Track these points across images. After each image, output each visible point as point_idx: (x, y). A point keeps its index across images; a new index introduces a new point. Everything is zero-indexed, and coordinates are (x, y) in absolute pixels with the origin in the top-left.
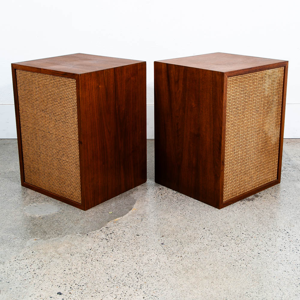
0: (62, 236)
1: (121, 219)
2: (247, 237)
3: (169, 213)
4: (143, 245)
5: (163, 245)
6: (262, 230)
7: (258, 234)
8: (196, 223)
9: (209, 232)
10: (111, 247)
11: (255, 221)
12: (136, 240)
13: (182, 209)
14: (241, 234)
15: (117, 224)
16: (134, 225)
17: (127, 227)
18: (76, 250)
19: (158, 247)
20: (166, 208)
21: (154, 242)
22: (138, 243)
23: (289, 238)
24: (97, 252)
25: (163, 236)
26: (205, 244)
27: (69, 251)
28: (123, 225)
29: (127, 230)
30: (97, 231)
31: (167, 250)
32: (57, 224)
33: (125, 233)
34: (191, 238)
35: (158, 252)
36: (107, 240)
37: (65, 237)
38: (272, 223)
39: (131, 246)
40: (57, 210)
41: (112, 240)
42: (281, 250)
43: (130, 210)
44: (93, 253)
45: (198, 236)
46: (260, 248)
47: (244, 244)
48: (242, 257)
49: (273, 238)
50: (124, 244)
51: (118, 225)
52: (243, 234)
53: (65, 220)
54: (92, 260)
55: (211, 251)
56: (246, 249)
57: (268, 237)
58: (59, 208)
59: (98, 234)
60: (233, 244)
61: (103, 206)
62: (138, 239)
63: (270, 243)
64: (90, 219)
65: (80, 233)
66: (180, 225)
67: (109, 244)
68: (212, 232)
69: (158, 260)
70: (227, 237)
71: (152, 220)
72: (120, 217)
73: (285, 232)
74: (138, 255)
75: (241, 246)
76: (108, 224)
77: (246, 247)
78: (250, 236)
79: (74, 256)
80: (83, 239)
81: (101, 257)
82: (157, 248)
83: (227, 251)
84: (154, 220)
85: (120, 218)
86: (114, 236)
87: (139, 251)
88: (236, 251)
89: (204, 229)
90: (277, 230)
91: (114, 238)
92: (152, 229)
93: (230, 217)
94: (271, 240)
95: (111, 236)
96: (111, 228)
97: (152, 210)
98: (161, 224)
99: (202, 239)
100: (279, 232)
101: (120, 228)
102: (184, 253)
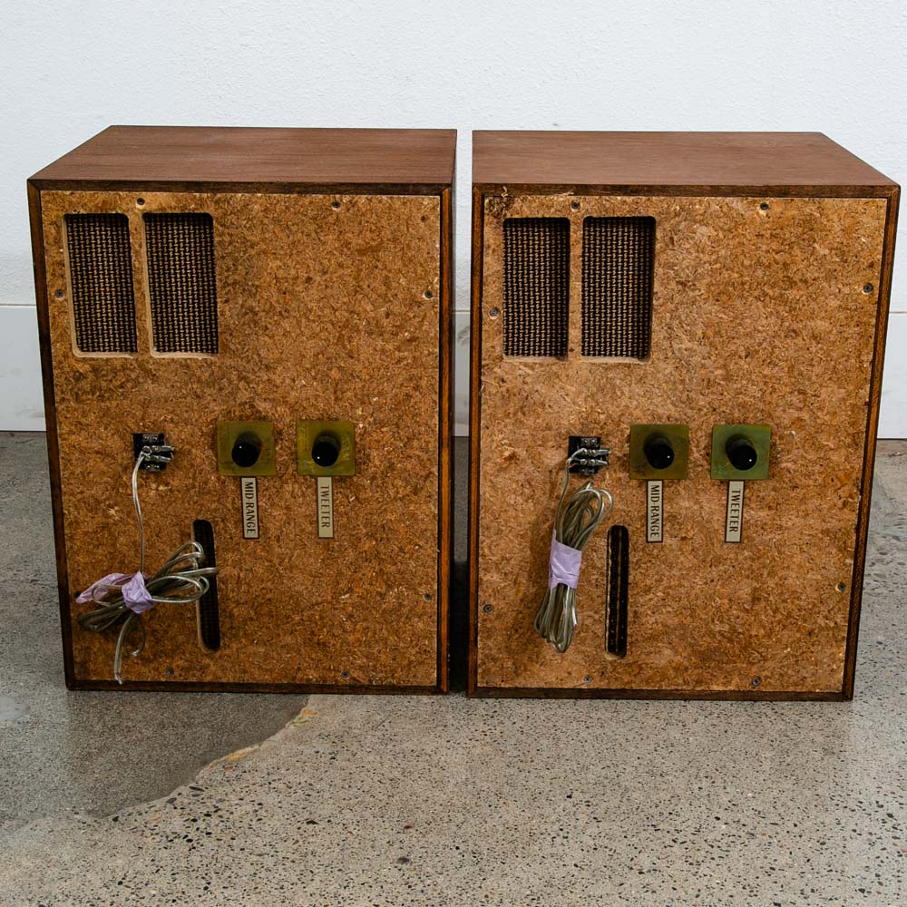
0: (14, 822)
1: (255, 751)
2: (734, 832)
3: (440, 728)
4: (326, 863)
5: (404, 866)
6: (790, 803)
7: (777, 820)
8: (542, 774)
9: (589, 812)
10: (202, 872)
11: (767, 766)
12: (301, 843)
13: (491, 714)
14: (712, 819)
15: (237, 773)
16: (303, 781)
17: (271, 786)
18: (64, 884)
19: (384, 871)
20: (429, 708)
21: (371, 854)
22: (310, 857)
23: (896, 841)
24: (143, 893)
25: (407, 827)
26: (567, 860)
27: (35, 887)
28: (258, 780)
29: (270, 799)
30: (152, 803)
31: (420, 887)
33: (262, 813)
34: (517, 835)
35: (385, 895)
36: (190, 841)
37: (27, 828)
38: (832, 774)
39: (281, 867)
41: (209, 843)
42: (862, 891)
43: (294, 714)
44: (127, 900)
45: (543, 827)
46: (782, 881)
47: (721, 862)
49: (832, 840)
50: (254, 858)
51: (238, 778)
52: (718, 819)
53: (39, 755)
55: (591, 893)
56: (729, 885)
57: (815, 836)
58: (22, 707)
59: (158, 816)
60: (680, 864)
61: (191, 698)
62: (311, 840)
63: (821, 861)
64: (134, 753)
65: (89, 812)
66: (478, 781)
67: (195, 858)
68: (600, 812)
70: (659, 834)
71: (371, 758)
72: (251, 744)
73: (882, 814)
75: (707, 872)
76: (201, 775)
77: (729, 874)
78: (746, 829)
80: (97, 837)
82: (382, 878)
83: (654, 892)
84: (378, 757)
85: (249, 749)
86: (217, 825)
87: (310, 889)
88: (690, 891)
89: (570, 797)
90: (852, 804)
91: (216, 832)
92: (368, 799)
93: (671, 749)
94: (824, 847)
95: (209, 825)
96: (213, 793)
97: (378, 718)
98: (406, 774)
99: (558, 840)
100: (859, 813)
101: (247, 789)
102: (483, 900)
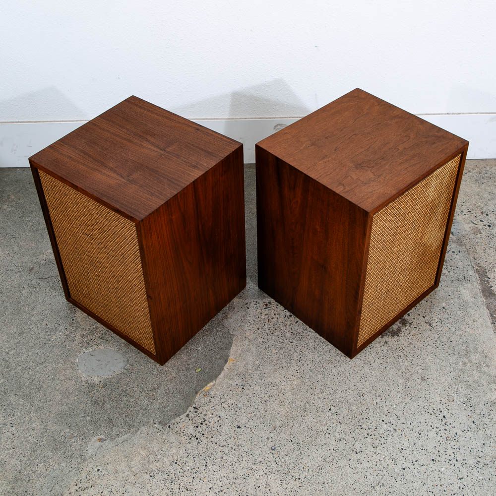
0: (134, 429)
1: (214, 385)
2: (389, 428)
3: (281, 369)
4: (246, 451)
5: (274, 452)
6: (409, 411)
7: (404, 420)
8: (319, 396)
9: (337, 418)
10: (203, 456)
11: (401, 388)
12: (236, 439)
13: (299, 359)
14: (381, 421)
15: (209, 398)
16: (233, 402)
17: (222, 406)
18: (157, 464)
19: (267, 455)
20: (276, 356)
21: (262, 445)
22: (240, 447)
23: (446, 432)
24: (185, 468)
26: (331, 447)
27: (147, 466)
28: (217, 402)
29: (223, 414)
30: (181, 417)
31: (280, 463)
32: (125, 399)
33: (221, 422)
34: (312, 433)
35: (268, 468)
36: (197, 439)
37: (139, 432)
38: (424, 392)
39: (231, 453)
40: (122, 365)
41: (204, 440)
42: (433, 460)
43: (226, 361)
44: (180, 472)
45: (321, 428)
46: (405, 456)
47: (384, 446)
48: (381, 477)
49: (423, 432)
50: (221, 448)
51: (210, 401)
53: (136, 389)
54: (179, 488)
55: (339, 465)
56: (387, 459)
57: (418, 430)
58: (125, 360)
59: (184, 424)
60: (370, 447)
61: (187, 352)
62: (240, 437)
63: (419, 444)
64: (171, 387)
65: (159, 423)
66: (296, 401)
67: (200, 448)
68: (341, 419)
69: (268, 486)
70: (362, 431)
71: (257, 388)
72: (212, 380)
73: (441, 416)
74: (241, 475)
75: (379, 451)
76: (196, 400)
77: (387, 453)
78: (393, 427)
79: (154, 480)
80: (164, 437)
81: (191, 481)
82: (266, 459)
83: (361, 463)
84: (259, 387)
85: (212, 384)
86: (206, 430)
87: (242, 465)
88: (374, 463)
89: (330, 410)
90: (431, 411)
91: (206, 433)
92: (258, 412)
93: (366, 379)
94: (420, 436)
95: (203, 429)
96: (202, 410)
97: (257, 362)
98: (270, 398)
99: (327, 435)
100: (433, 416)
101: (214, 408)
102: (302, 470)
